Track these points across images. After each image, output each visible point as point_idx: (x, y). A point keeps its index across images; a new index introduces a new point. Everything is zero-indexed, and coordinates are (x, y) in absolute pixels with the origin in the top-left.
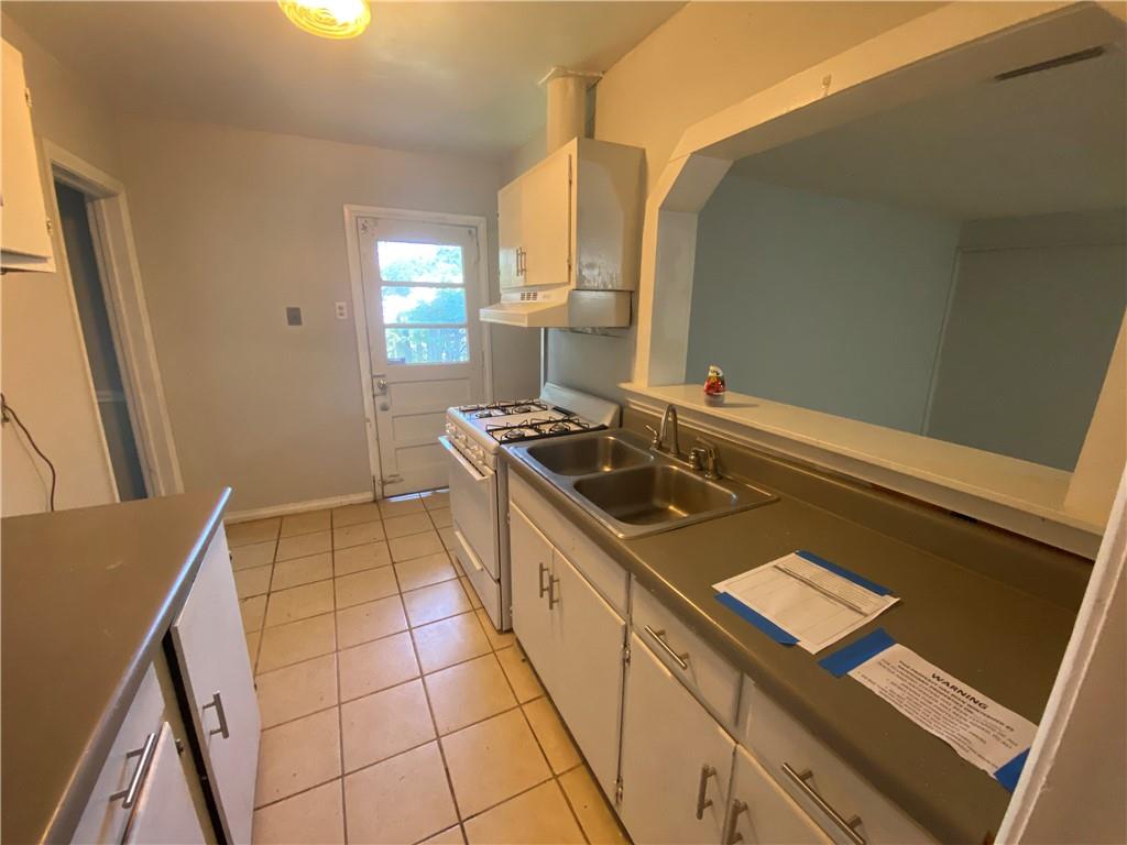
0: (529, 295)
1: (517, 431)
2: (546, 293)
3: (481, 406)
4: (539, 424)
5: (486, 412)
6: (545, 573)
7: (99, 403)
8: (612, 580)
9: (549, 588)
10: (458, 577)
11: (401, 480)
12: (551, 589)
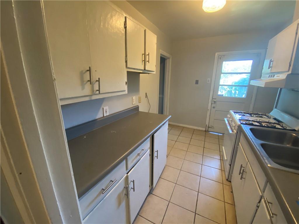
0: (272, 76)
1: (251, 122)
2: (278, 75)
3: (242, 112)
4: (262, 122)
5: (243, 114)
6: (242, 168)
7: (159, 97)
8: (262, 180)
9: (242, 173)
10: (221, 160)
11: (214, 128)
12: (242, 174)
